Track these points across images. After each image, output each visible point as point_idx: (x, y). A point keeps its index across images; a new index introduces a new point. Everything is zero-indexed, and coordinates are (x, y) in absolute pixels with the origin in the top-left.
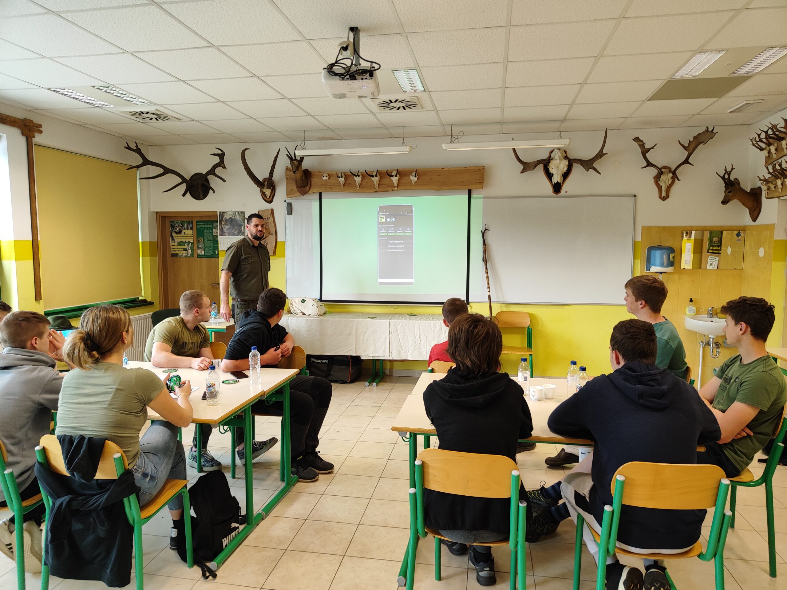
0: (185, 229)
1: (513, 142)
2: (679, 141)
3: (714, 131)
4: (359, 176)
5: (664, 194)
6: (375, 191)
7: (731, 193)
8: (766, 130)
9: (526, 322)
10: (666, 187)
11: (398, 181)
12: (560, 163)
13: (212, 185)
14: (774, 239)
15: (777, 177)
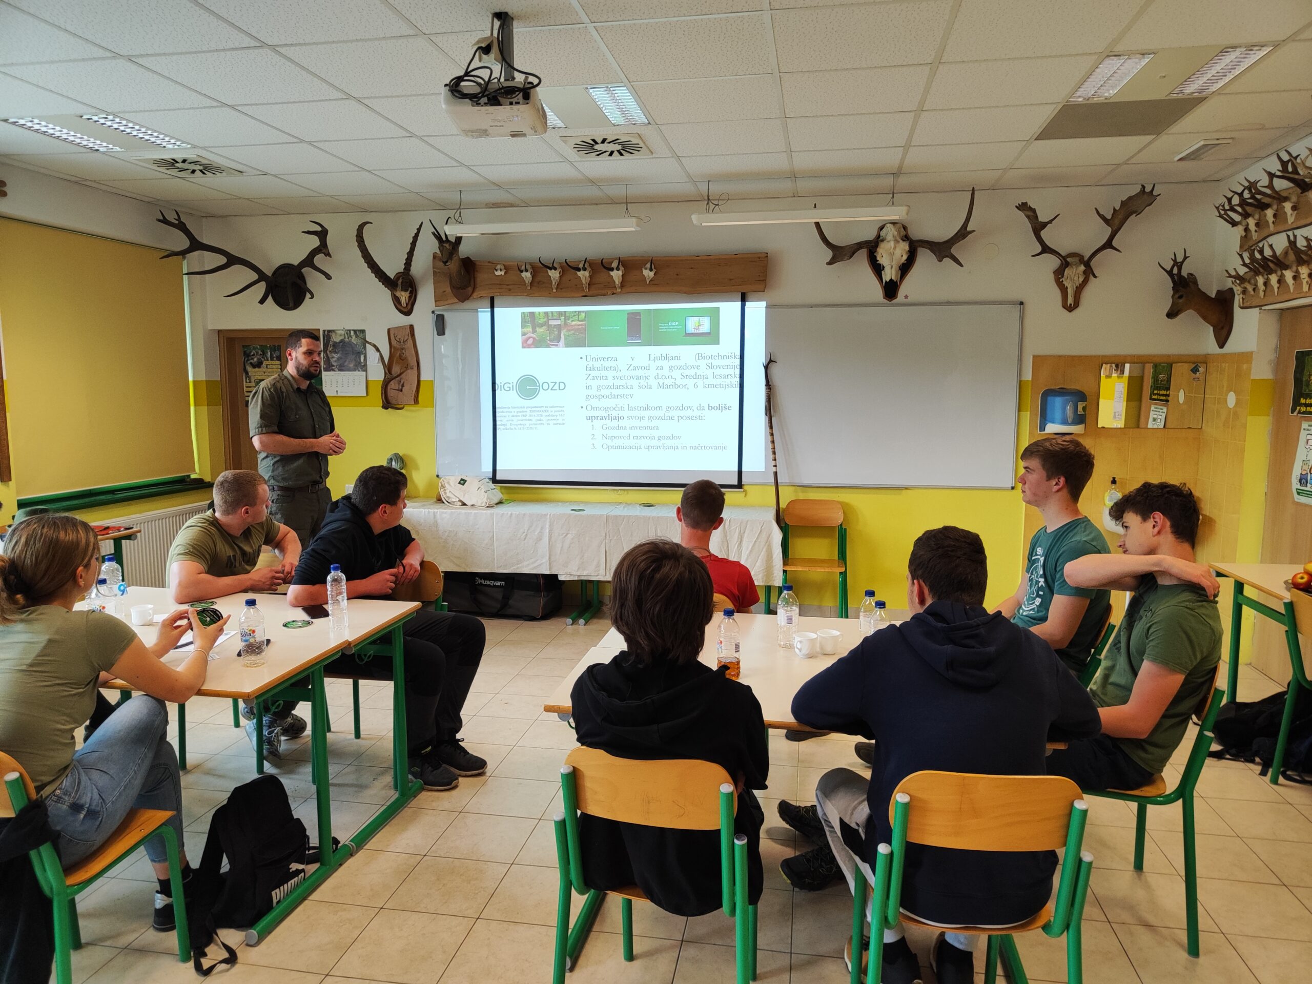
0: (268, 360)
1: (815, 211)
2: (1096, 209)
3: (1155, 193)
4: (555, 269)
5: (1070, 300)
6: (584, 294)
7: (1184, 298)
8: (1239, 191)
9: (838, 518)
10: (1075, 289)
11: (621, 279)
12: (895, 248)
13: (310, 285)
14: (1252, 378)
15: (1257, 273)
